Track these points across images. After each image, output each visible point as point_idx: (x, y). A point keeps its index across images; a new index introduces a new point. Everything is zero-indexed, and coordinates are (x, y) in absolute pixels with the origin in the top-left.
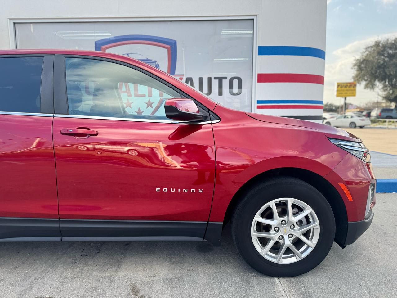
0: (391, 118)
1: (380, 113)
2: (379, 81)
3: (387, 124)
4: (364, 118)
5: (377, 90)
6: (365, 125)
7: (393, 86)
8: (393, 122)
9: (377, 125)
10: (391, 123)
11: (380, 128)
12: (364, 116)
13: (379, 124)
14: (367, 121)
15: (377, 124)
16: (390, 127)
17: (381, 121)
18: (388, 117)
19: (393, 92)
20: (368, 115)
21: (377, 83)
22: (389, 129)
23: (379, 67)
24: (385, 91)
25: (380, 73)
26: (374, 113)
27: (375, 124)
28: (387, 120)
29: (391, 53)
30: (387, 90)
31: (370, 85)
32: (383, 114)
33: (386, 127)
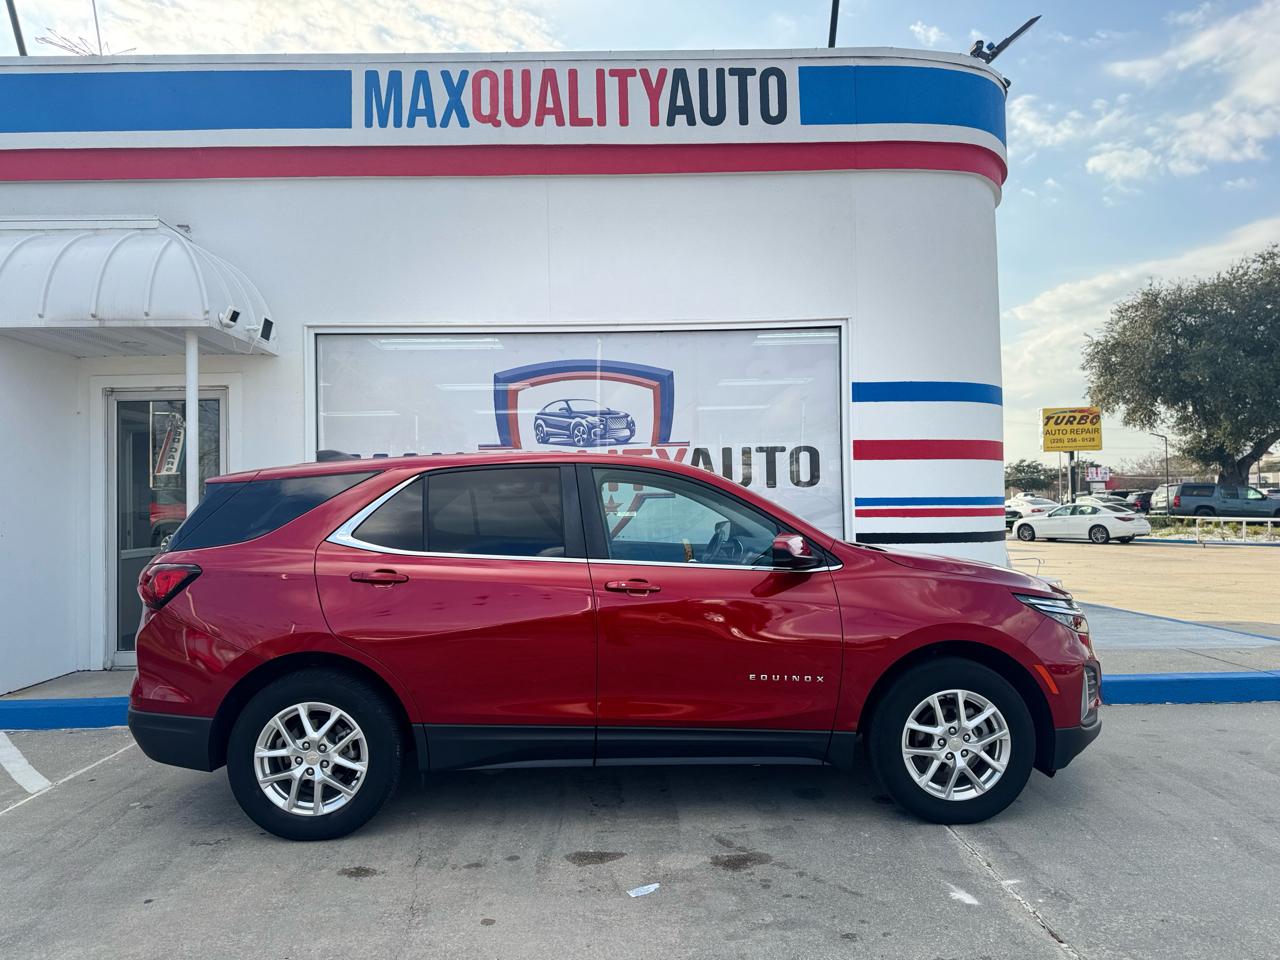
0: (1211, 511)
1: (1177, 498)
2: (1164, 402)
3: (1196, 529)
4: (1130, 513)
5: (1161, 428)
6: (1134, 535)
7: (1208, 418)
8: (1217, 525)
9: (1170, 534)
10: (1212, 527)
11: (1180, 541)
12: (1130, 506)
13: (1178, 533)
14: (1139, 524)
15: (1172, 530)
16: (1208, 538)
17: (1182, 521)
18: (1200, 511)
19: (1209, 435)
20: (1144, 505)
21: (1161, 408)
22: (1204, 545)
23: (1161, 366)
24: (1184, 431)
25: (1166, 381)
26: (1160, 498)
27: (1164, 531)
28: (1199, 519)
29: (1191, 325)
30: (1191, 428)
31: (1140, 414)
32: (1184, 500)
33: (1195, 538)
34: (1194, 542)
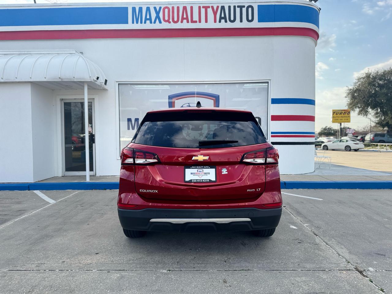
0: (384, 142)
1: (373, 138)
2: (371, 108)
3: (378, 147)
4: (358, 142)
5: (369, 116)
6: (359, 149)
7: (384, 113)
8: (385, 146)
9: (370, 149)
10: (383, 147)
11: (373, 151)
12: (358, 140)
13: (372, 148)
14: (361, 145)
15: (371, 147)
16: (382, 150)
17: (374, 145)
18: (380, 142)
19: (385, 118)
20: (363, 140)
21: (370, 110)
22: (380, 152)
23: (371, 96)
24: (377, 117)
25: (372, 101)
26: (368, 138)
27: (368, 148)
28: (379, 144)
29: (381, 84)
30: (379, 116)
31: (363, 112)
32: (376, 138)
33: (378, 150)
34: (377, 151)
